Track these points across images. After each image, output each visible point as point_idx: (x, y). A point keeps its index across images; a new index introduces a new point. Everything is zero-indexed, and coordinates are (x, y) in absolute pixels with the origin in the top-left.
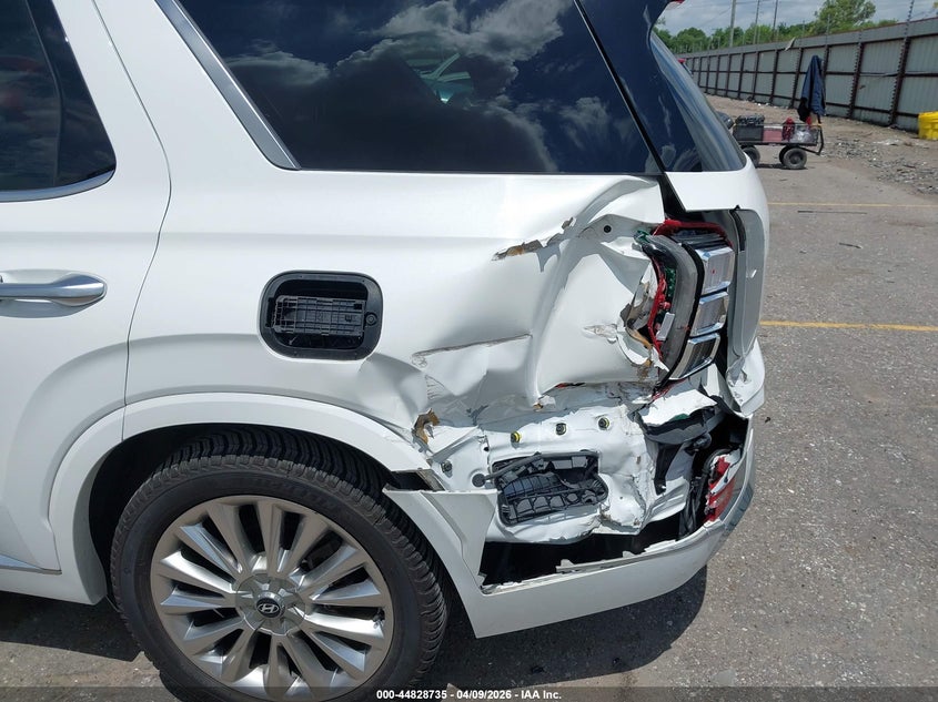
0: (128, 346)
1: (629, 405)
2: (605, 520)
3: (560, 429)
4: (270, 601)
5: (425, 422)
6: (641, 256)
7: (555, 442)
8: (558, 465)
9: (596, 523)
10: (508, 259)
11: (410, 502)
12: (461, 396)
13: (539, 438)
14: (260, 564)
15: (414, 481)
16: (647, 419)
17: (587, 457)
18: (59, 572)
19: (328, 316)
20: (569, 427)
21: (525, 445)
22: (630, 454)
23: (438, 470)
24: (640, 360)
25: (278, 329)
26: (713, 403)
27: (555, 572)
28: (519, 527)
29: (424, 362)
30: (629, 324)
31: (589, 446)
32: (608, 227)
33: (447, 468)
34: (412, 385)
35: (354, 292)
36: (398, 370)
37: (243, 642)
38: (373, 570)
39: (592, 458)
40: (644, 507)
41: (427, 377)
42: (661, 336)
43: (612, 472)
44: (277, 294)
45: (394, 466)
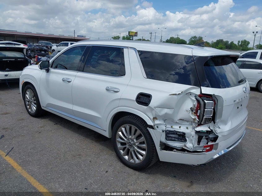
0: (120, 99)
1: (193, 126)
2: (185, 146)
3: (180, 127)
4: (130, 143)
5: (155, 118)
6: (195, 99)
7: (179, 129)
8: (178, 133)
9: (184, 146)
10: (171, 96)
11: (150, 130)
12: (161, 116)
13: (176, 128)
14: (130, 137)
15: (152, 127)
16: (196, 129)
17: (183, 133)
18: (106, 131)
19: (144, 99)
20: (181, 128)
21: (173, 129)
22: (191, 135)
23: (156, 127)
24: (193, 117)
25: (138, 100)
26: (210, 130)
27: (173, 151)
28: (168, 141)
29: (155, 109)
30: (192, 111)
31: (184, 131)
32: (191, 94)
33: (157, 127)
34: (154, 112)
35: (149, 97)
36: (152, 109)
37: (126, 149)
38: (145, 142)
39: (184, 134)
40: (193, 146)
41: (155, 111)
42: (198, 114)
43: (188, 137)
44: (139, 95)
45: (148, 124)
